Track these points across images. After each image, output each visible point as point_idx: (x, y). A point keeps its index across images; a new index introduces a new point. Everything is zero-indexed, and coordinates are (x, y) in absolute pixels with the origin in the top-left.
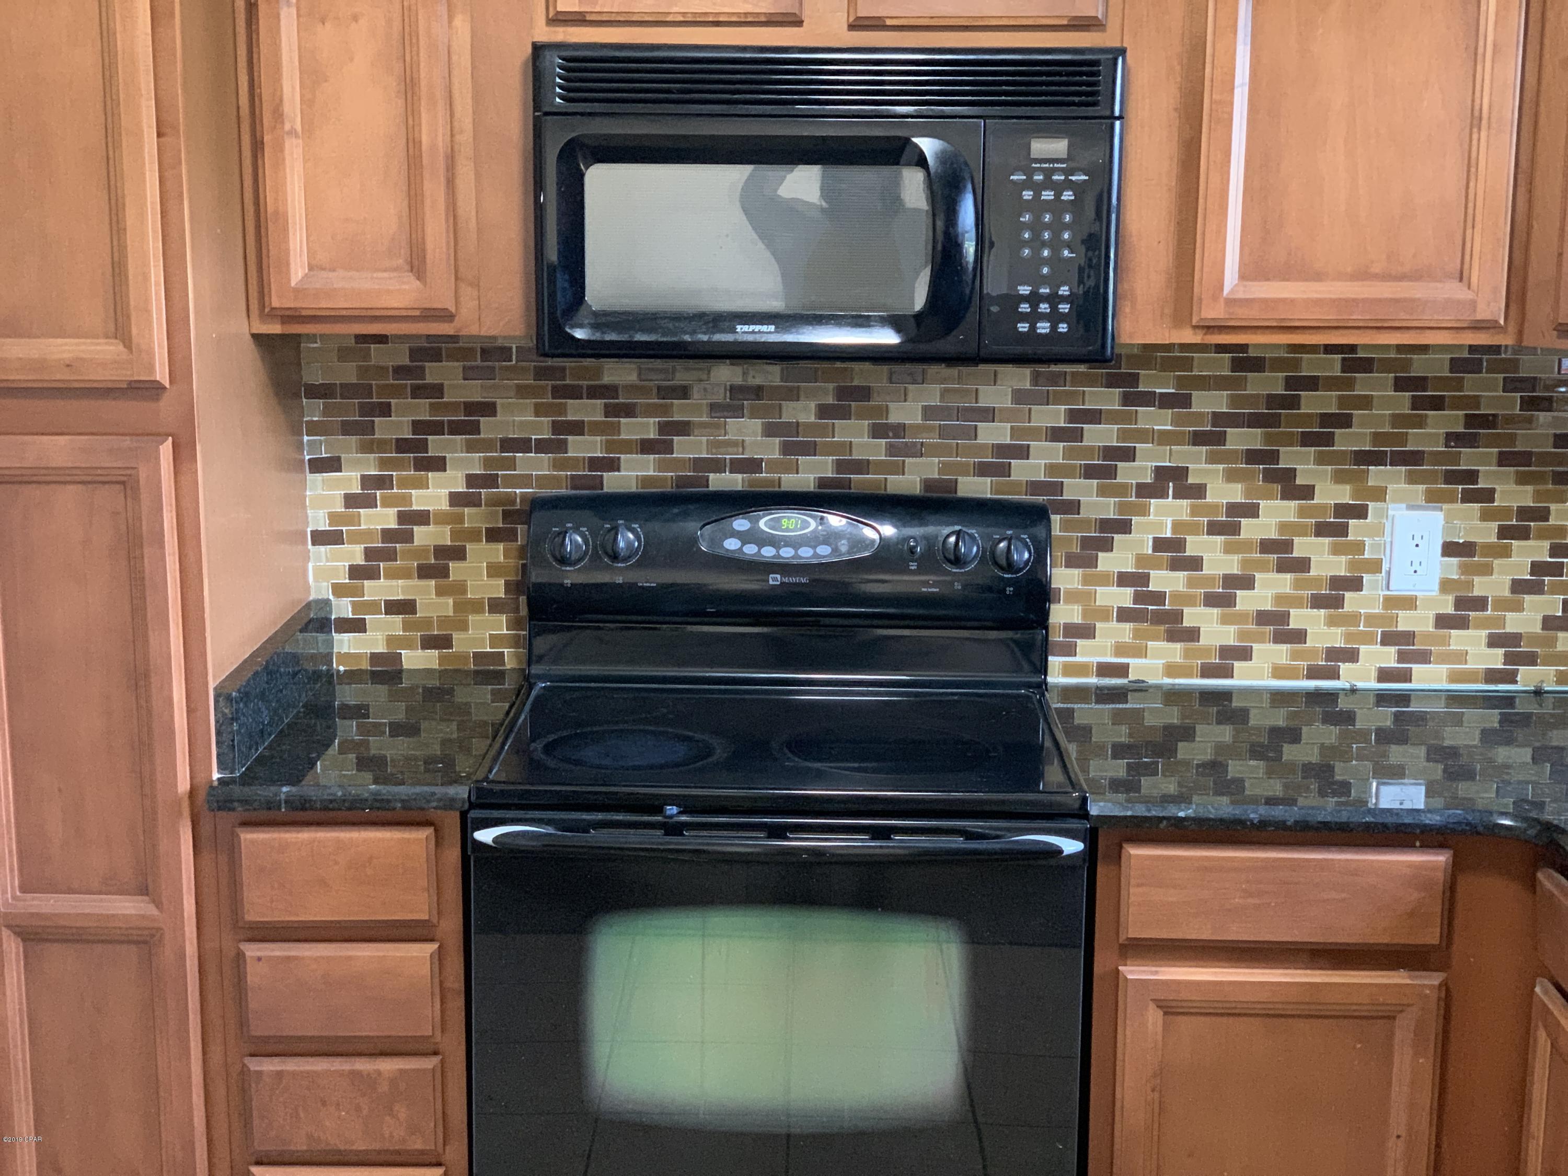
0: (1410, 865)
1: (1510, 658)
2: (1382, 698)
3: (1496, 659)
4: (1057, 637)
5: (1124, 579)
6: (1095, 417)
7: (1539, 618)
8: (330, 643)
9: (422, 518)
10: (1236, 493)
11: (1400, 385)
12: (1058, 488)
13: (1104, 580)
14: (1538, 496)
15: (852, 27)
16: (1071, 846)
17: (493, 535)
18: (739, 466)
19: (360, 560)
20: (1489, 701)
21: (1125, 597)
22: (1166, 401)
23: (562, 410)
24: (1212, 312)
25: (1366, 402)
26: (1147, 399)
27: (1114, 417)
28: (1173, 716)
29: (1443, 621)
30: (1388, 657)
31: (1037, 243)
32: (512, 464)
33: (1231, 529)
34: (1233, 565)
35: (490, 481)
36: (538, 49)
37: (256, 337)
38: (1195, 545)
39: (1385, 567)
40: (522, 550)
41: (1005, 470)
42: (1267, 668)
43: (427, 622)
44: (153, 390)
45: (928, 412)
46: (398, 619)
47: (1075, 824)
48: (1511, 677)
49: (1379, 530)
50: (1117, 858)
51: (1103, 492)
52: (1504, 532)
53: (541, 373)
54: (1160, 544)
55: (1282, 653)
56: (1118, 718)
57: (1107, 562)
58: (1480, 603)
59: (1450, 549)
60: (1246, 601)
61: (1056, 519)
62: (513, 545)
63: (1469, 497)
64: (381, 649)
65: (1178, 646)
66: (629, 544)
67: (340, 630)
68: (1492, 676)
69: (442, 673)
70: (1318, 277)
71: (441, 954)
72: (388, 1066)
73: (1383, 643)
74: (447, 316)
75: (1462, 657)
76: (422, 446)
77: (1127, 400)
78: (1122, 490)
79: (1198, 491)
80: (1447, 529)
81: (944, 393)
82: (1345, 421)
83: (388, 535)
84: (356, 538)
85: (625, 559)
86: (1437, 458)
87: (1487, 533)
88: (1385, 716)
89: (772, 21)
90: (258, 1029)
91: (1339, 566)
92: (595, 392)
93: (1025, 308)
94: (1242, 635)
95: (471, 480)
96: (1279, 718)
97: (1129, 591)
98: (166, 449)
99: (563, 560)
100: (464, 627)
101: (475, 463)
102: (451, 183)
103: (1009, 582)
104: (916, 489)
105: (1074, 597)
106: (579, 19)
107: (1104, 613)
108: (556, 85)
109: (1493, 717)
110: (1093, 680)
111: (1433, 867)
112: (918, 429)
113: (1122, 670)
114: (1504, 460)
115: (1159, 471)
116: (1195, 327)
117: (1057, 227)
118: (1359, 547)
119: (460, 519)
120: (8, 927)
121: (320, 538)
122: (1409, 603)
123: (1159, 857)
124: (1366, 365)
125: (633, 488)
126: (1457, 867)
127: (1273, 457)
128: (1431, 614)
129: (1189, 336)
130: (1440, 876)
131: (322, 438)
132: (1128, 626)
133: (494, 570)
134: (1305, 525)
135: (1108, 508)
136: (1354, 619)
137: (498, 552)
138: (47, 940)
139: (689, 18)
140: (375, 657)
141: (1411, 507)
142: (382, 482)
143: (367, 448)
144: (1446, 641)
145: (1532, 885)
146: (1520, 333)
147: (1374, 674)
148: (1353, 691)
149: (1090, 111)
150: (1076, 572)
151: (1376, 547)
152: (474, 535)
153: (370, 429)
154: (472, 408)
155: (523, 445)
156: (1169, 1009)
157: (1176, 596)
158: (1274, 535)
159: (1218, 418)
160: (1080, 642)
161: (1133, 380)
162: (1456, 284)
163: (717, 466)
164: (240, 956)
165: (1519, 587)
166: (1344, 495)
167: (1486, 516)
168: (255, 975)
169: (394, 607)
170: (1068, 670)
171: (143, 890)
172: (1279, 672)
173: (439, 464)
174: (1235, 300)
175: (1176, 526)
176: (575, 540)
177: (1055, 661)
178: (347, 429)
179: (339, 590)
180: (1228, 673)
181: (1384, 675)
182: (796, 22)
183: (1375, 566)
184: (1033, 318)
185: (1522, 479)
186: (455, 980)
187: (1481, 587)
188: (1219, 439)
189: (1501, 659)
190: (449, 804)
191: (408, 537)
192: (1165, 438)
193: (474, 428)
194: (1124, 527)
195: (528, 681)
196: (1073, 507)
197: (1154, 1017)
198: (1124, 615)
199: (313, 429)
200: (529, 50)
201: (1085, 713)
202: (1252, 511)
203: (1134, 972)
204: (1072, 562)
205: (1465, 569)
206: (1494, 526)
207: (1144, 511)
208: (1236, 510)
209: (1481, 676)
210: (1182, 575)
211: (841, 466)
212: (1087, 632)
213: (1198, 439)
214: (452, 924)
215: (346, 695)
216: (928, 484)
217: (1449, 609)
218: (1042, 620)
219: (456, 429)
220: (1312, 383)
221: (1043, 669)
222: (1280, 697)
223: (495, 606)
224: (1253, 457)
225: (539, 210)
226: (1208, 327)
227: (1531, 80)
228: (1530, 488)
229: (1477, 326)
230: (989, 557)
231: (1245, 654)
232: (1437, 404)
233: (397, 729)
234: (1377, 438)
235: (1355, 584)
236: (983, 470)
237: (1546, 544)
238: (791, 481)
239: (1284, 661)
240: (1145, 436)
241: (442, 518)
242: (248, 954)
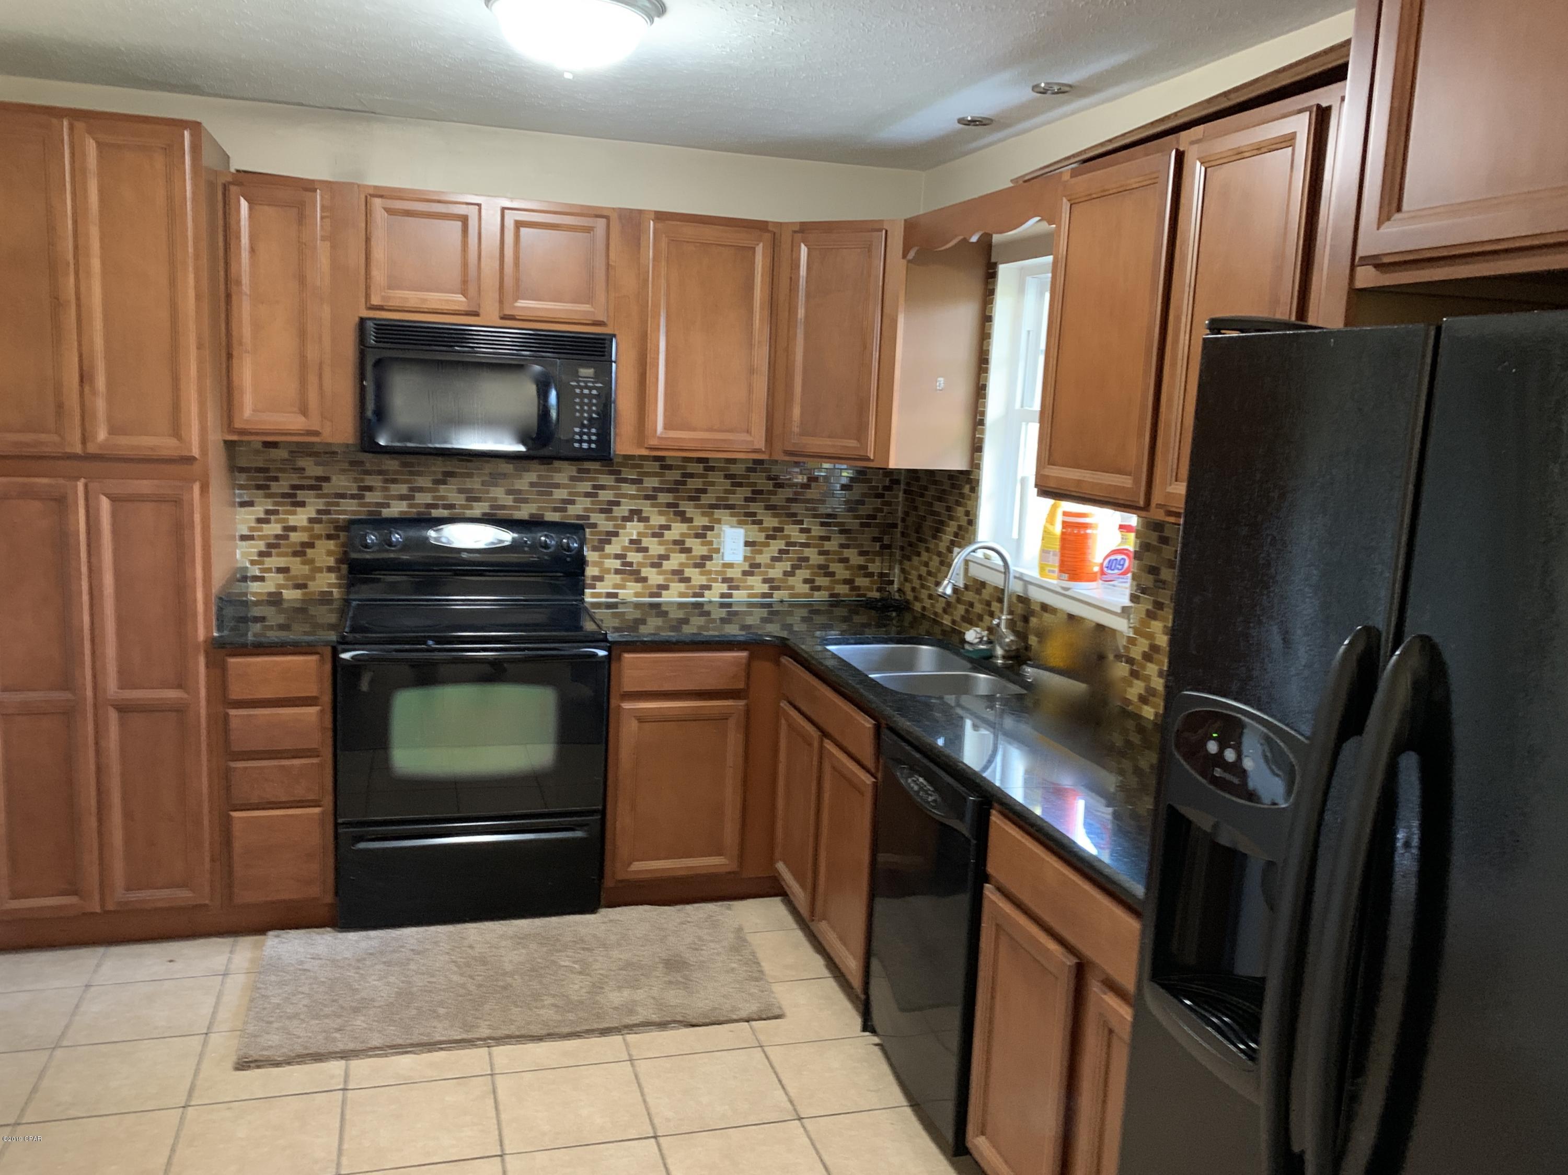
0: (734, 657)
1: (772, 588)
2: (722, 605)
3: (765, 588)
4: (588, 581)
5: (617, 557)
6: (602, 487)
7: (782, 571)
8: (248, 587)
9: (294, 529)
10: (662, 520)
11: (727, 477)
12: (588, 518)
13: (608, 556)
14: (780, 523)
15: (502, 318)
16: (602, 653)
17: (329, 537)
18: (446, 507)
19: (263, 549)
20: (763, 605)
21: (617, 564)
22: (633, 482)
23: (362, 480)
24: (653, 442)
25: (713, 484)
26: (625, 480)
27: (611, 488)
28: (638, 615)
29: (745, 573)
30: (724, 588)
31: (582, 411)
32: (338, 504)
33: (661, 535)
34: (661, 550)
35: (327, 512)
36: (362, 321)
37: (226, 442)
38: (646, 542)
39: (722, 550)
40: (343, 545)
41: (564, 510)
42: (676, 593)
43: (296, 577)
44: (190, 460)
45: (532, 484)
46: (281, 576)
47: (602, 644)
48: (771, 595)
49: (719, 536)
50: (619, 658)
51: (608, 519)
52: (768, 537)
53: (353, 463)
54: (632, 542)
55: (682, 587)
56: (615, 615)
57: (609, 549)
58: (758, 566)
59: (747, 544)
60: (667, 565)
61: (587, 530)
62: (339, 541)
63: (754, 523)
64: (273, 590)
65: (639, 585)
66: (397, 539)
67: (252, 581)
68: (764, 595)
69: (303, 601)
70: (693, 429)
71: (322, 711)
72: (296, 762)
73: (723, 582)
74: (316, 433)
75: (752, 588)
76: (295, 496)
77: (618, 480)
78: (614, 519)
79: (647, 519)
80: (746, 536)
81: (539, 477)
82: (704, 491)
83: (277, 537)
84: (261, 538)
85: (395, 546)
86: (742, 507)
87: (761, 537)
88: (723, 613)
89: (468, 314)
90: (235, 748)
91: (703, 550)
92: (380, 473)
93: (577, 437)
94: (666, 580)
95: (319, 512)
96: (681, 614)
97: (618, 562)
98: (196, 488)
99: (366, 546)
100: (314, 579)
101: (320, 504)
102: (320, 377)
103: (568, 556)
104: (526, 517)
105: (596, 564)
106: (381, 308)
107: (608, 571)
108: (371, 335)
109: (764, 612)
110: (603, 600)
111: (741, 658)
112: (527, 492)
113: (615, 595)
114: (767, 508)
115: (631, 511)
116: (647, 448)
117: (590, 405)
118: (711, 543)
119: (312, 529)
120: (112, 705)
121: (244, 538)
122: (730, 565)
123: (633, 658)
124: (712, 469)
125: (397, 516)
126: (751, 658)
127: (676, 505)
128: (740, 570)
129: (645, 452)
130: (744, 661)
131: (245, 492)
132: (618, 576)
133: (329, 553)
134: (689, 564)
135: (608, 526)
136: (710, 572)
137: (331, 545)
138: (129, 711)
139: (431, 311)
140: (270, 594)
141: (732, 527)
142: (276, 512)
143: (268, 496)
144: (745, 581)
145: (777, 663)
146: (771, 455)
147: (718, 595)
148: (710, 602)
149: (602, 358)
150: (596, 553)
151: (719, 543)
152: (319, 537)
153: (267, 487)
154: (318, 479)
155: (343, 496)
156: (641, 720)
157: (639, 563)
158: (678, 538)
159: (655, 489)
160: (598, 583)
161: (619, 473)
162: (745, 434)
163: (435, 506)
164: (227, 715)
165: (774, 559)
166: (704, 521)
167: (761, 530)
168: (234, 724)
169: (280, 570)
170: (594, 595)
171: (180, 686)
172: (682, 595)
173: (302, 504)
174: (662, 438)
175: (639, 534)
176: (371, 538)
177: (588, 591)
178: (259, 487)
179: (253, 563)
180: (659, 595)
181: (723, 595)
182: (477, 314)
183: (717, 551)
184: (581, 441)
185: (775, 516)
186: (328, 723)
187: (759, 559)
188: (654, 498)
189: (767, 588)
190: (326, 643)
191: (286, 537)
192: (633, 497)
193: (319, 488)
194: (616, 534)
195: (347, 601)
196: (594, 526)
197: (634, 724)
198: (617, 572)
199: (241, 487)
200: (357, 320)
201: (599, 613)
202: (668, 528)
203: (627, 705)
204: (595, 549)
205: (752, 552)
206: (763, 534)
207: (624, 527)
208: (662, 527)
209: (759, 595)
210: (640, 555)
211: (492, 507)
212: (600, 579)
213: (647, 497)
214: (327, 698)
215: (256, 612)
216: (532, 515)
217: (747, 568)
218: (582, 573)
219: (311, 488)
220: (691, 476)
221: (583, 594)
222: (681, 605)
223: (330, 569)
224: (669, 505)
225: (362, 390)
226: (651, 448)
227: (772, 355)
228: (776, 519)
229: (755, 451)
230: (560, 545)
231: (666, 587)
232: (740, 485)
233: (282, 627)
234: (718, 498)
235: (710, 558)
236: (555, 510)
237: (783, 542)
238: (469, 513)
239: (683, 590)
240: (625, 496)
241: (304, 529)
242: (230, 713)
